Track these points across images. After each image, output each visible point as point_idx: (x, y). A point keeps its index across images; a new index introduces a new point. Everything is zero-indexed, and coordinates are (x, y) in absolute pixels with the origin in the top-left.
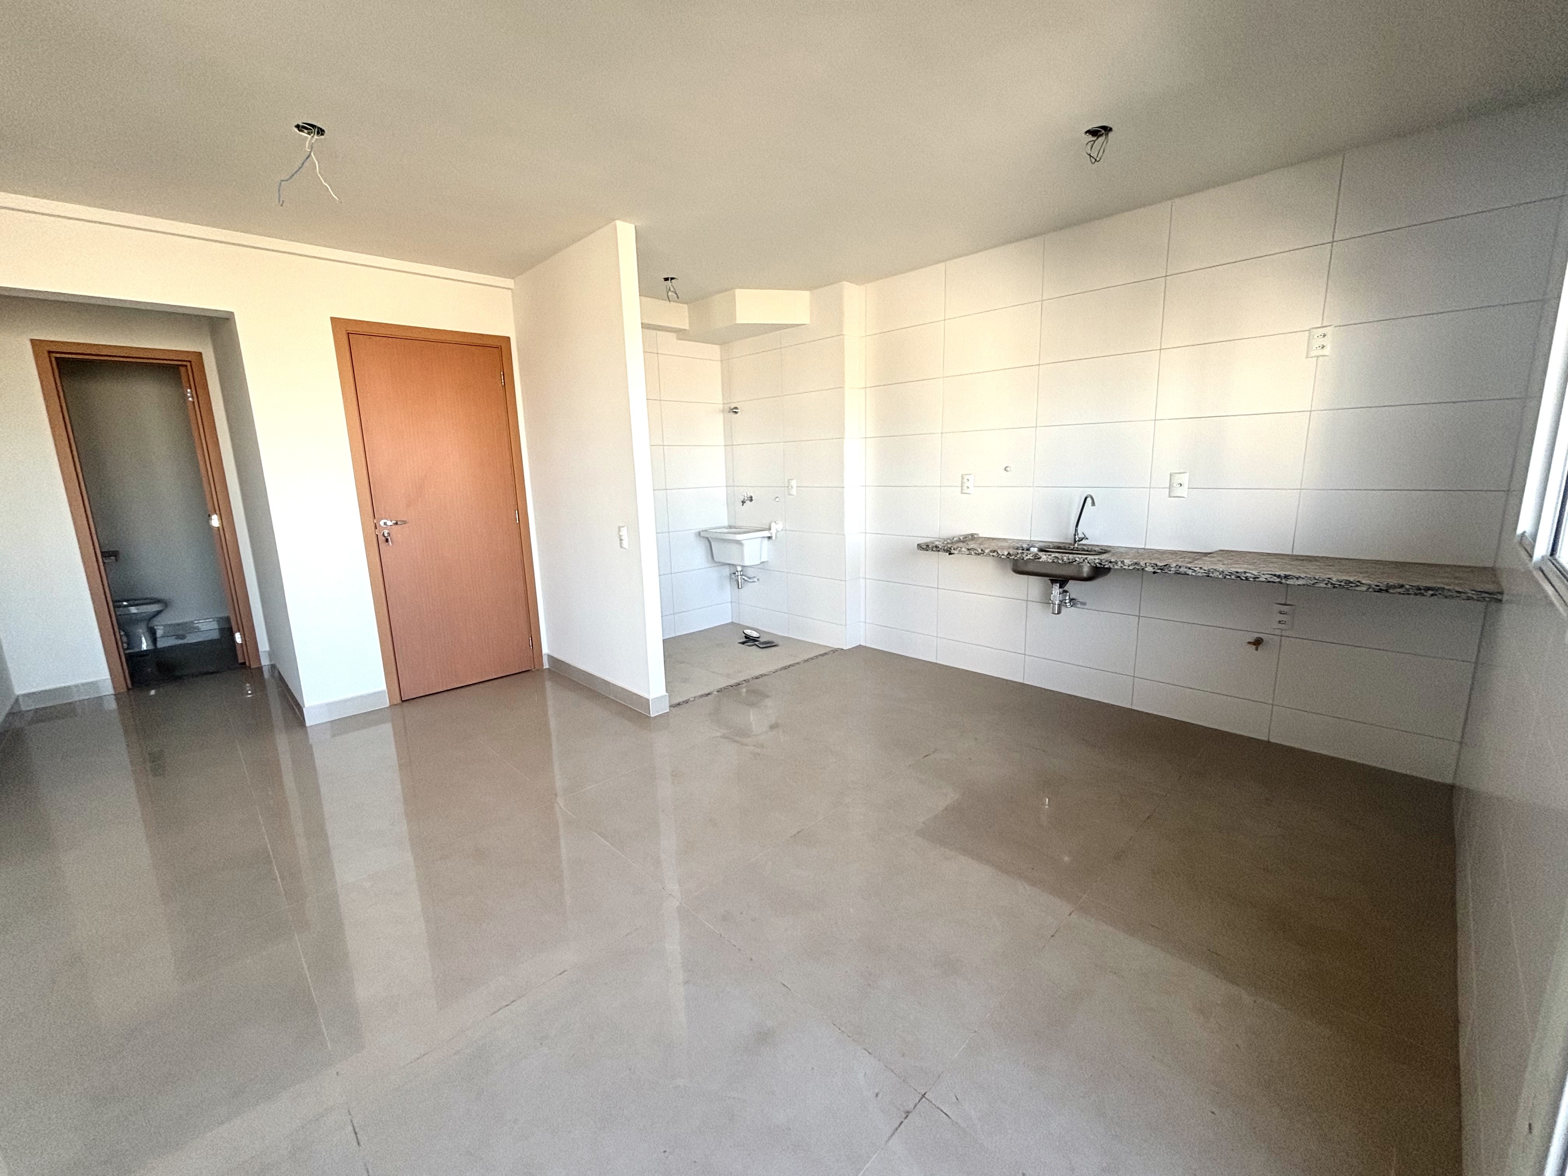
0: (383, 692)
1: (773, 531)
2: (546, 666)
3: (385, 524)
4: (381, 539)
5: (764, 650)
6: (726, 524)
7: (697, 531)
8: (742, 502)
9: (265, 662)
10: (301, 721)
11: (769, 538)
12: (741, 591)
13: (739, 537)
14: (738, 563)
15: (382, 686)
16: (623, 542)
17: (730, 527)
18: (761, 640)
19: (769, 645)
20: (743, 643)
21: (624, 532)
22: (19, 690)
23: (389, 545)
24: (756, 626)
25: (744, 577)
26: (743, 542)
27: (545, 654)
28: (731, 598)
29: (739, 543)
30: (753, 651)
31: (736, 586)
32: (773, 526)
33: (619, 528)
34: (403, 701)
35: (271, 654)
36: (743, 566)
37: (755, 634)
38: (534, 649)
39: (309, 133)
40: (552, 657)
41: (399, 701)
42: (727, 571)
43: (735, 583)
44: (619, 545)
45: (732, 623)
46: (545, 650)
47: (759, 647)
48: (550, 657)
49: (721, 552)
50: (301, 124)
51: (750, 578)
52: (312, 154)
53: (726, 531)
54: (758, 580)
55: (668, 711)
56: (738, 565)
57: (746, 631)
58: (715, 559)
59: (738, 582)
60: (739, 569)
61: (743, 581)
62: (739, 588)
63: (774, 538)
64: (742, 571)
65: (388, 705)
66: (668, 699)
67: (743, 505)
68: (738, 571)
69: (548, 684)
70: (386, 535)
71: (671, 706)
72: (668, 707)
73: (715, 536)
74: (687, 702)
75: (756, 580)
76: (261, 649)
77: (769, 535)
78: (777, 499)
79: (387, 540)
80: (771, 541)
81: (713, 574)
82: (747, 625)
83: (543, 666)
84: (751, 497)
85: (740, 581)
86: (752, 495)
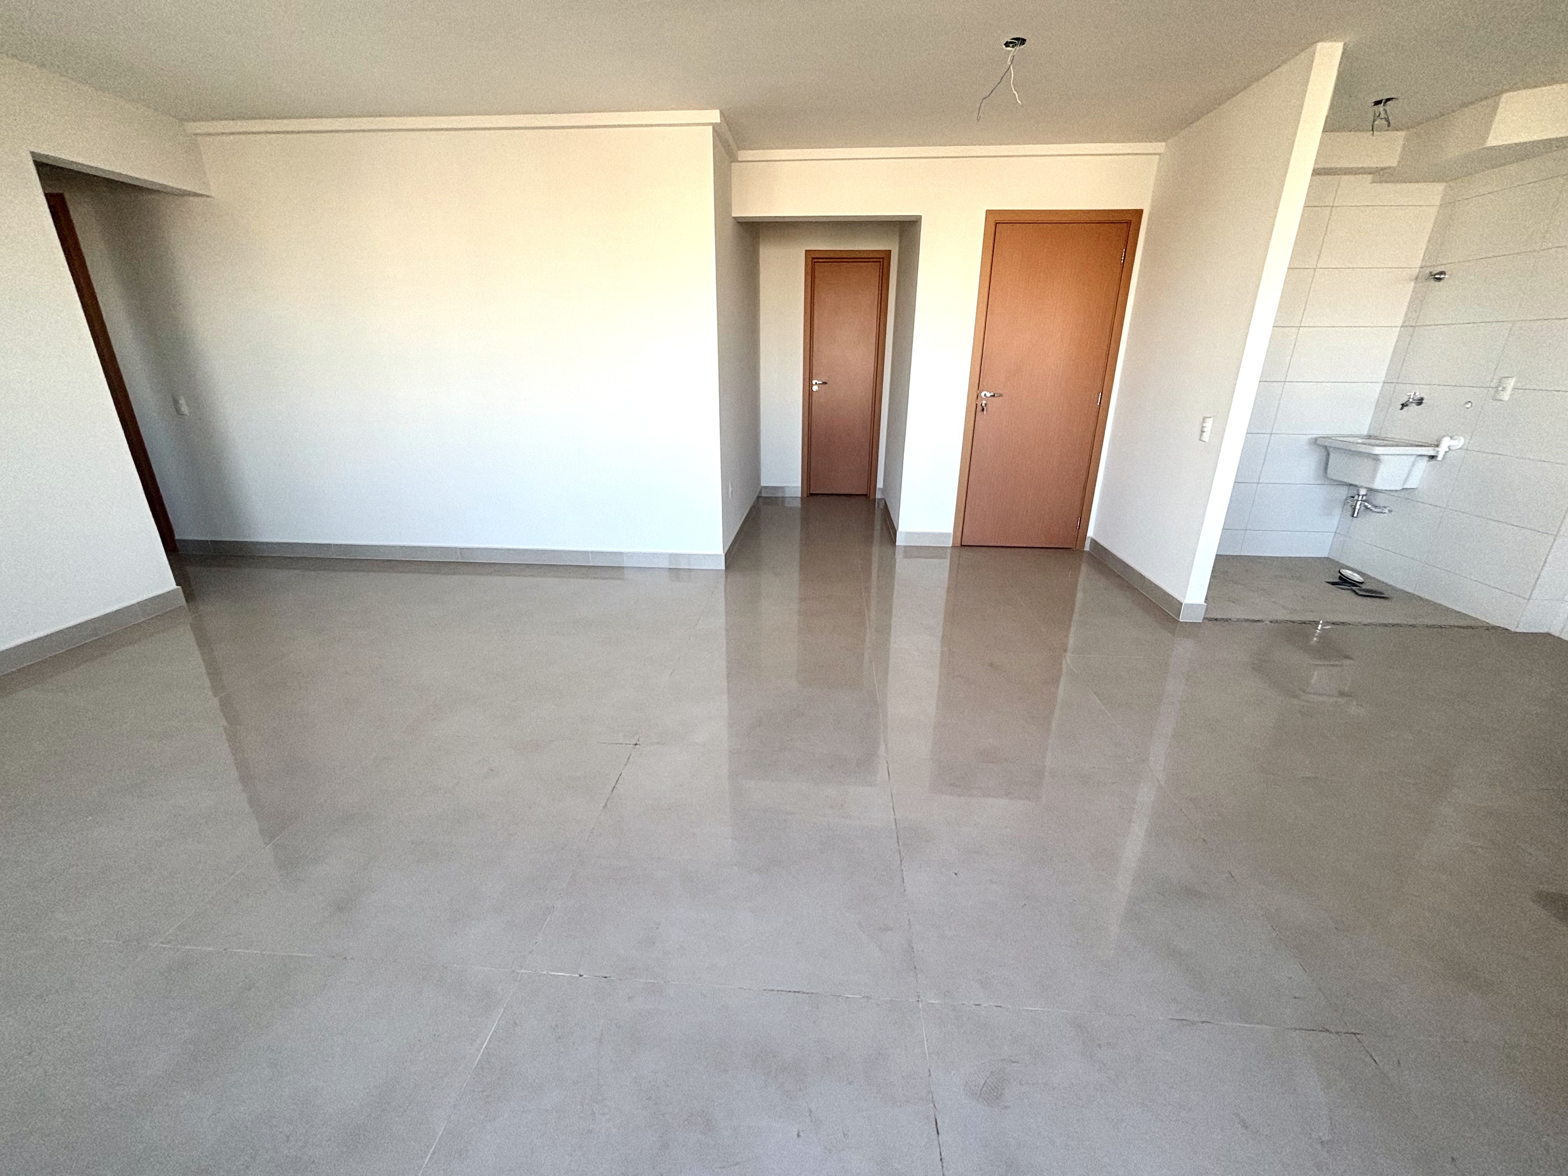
0: (949, 534)
1: (1442, 450)
2: (1087, 548)
3: (985, 395)
4: (979, 408)
5: (1361, 598)
6: (1365, 433)
7: (1314, 436)
8: (1403, 405)
9: (878, 496)
10: (894, 541)
11: (1432, 457)
12: (1355, 520)
13: (1377, 450)
14: (1362, 484)
15: (951, 530)
16: (1205, 434)
17: (1369, 437)
18: (1364, 587)
19: (1374, 594)
20: (1333, 584)
21: (1209, 424)
22: (764, 483)
23: (983, 414)
24: (1359, 568)
25: (1366, 504)
26: (1382, 457)
27: (1089, 537)
28: (1337, 528)
29: (1376, 458)
30: (1345, 595)
31: (1350, 513)
32: (1446, 443)
33: (1204, 418)
34: (962, 546)
35: (883, 490)
36: (1370, 490)
37: (1357, 577)
38: (1080, 531)
39: (1013, 47)
40: (1095, 541)
41: (959, 545)
42: (1343, 492)
43: (1350, 509)
44: (1198, 436)
45: (1327, 558)
46: (1090, 533)
47: (1357, 594)
48: (1094, 542)
49: (1339, 467)
50: (1009, 41)
51: (1376, 507)
52: (1011, 67)
53: (1360, 441)
54: (1390, 511)
55: (1201, 621)
56: (1362, 487)
57: (1343, 571)
58: (1328, 476)
59: (1355, 509)
60: (1363, 492)
61: (1363, 508)
62: (1353, 516)
63: (1440, 458)
64: (1366, 495)
65: (950, 545)
66: (1204, 611)
67: (1402, 409)
68: (1359, 495)
69: (1084, 568)
70: (983, 405)
71: (1205, 619)
72: (1202, 618)
73: (1337, 444)
74: (1227, 620)
75: (1386, 511)
76: (878, 486)
77: (1432, 453)
78: (1469, 405)
79: (983, 410)
80: (1433, 462)
81: (1319, 493)
82: (1348, 564)
83: (1084, 548)
84: (1422, 399)
85: (1358, 507)
86: (1425, 397)
